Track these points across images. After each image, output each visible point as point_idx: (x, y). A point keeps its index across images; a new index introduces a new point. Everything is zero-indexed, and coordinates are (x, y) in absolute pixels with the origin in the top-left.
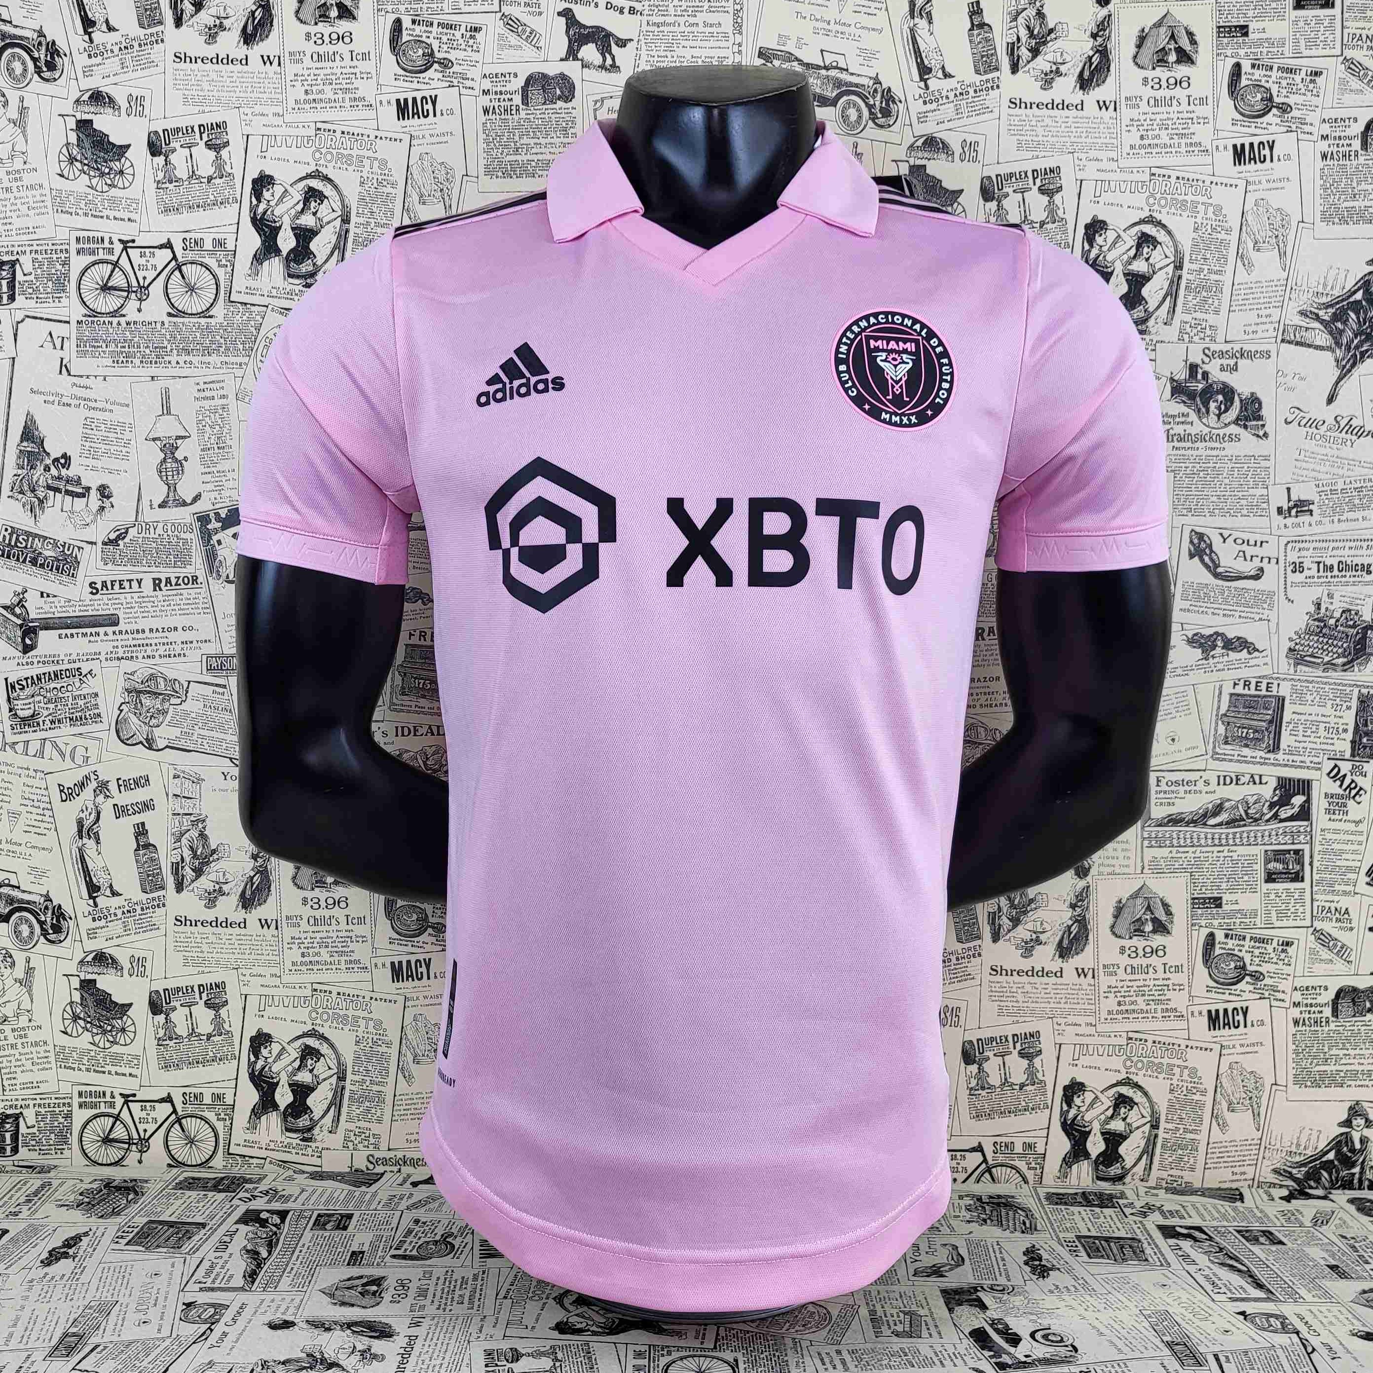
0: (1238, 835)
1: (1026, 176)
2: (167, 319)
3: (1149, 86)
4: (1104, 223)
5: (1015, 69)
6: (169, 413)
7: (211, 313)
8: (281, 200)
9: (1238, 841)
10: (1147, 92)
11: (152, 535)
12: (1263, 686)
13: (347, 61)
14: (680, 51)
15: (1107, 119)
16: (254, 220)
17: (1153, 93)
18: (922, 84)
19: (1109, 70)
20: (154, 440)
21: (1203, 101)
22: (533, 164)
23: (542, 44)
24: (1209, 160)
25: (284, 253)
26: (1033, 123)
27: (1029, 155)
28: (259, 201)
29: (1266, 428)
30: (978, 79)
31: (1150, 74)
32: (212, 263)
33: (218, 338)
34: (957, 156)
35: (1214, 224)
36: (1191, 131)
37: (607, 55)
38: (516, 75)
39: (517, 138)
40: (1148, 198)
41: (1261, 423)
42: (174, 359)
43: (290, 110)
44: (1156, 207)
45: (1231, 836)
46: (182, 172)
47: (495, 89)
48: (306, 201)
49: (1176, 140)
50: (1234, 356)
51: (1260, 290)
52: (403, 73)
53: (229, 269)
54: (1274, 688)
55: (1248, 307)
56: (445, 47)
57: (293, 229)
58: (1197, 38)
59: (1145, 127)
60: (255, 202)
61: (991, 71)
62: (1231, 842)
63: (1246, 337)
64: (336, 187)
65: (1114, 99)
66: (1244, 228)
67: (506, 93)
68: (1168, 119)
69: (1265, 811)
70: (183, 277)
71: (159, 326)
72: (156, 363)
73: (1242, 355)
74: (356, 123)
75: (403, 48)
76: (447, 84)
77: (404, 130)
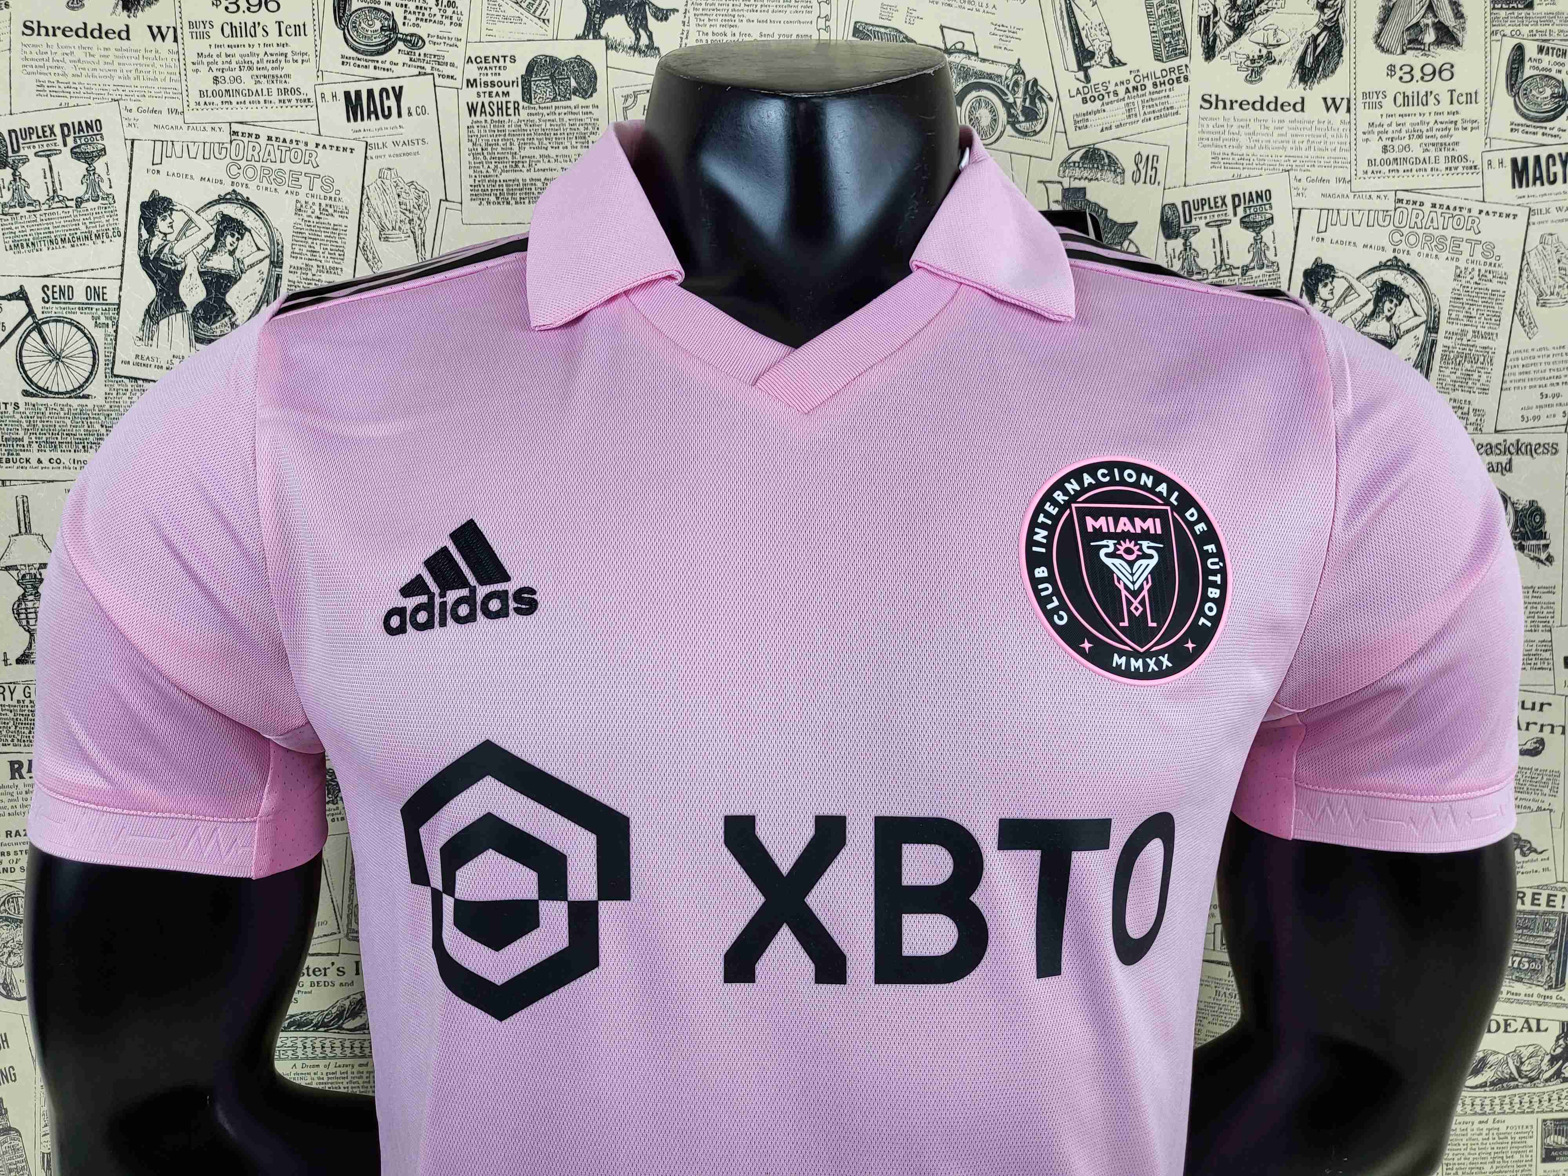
0: (1507, 1100)
1: (1224, 203)
2: (22, 400)
3: (1397, 76)
4: (1330, 268)
5: (1210, 52)
6: (28, 531)
7: (86, 392)
8: (183, 233)
9: (1507, 1108)
10: (1393, 86)
11: (8, 701)
12: (1543, 900)
13: (273, 37)
14: (744, 27)
15: (1337, 124)
16: (145, 262)
17: (1403, 87)
18: (1081, 75)
19: (1340, 56)
20: (7, 569)
21: (1471, 98)
22: (539, 184)
23: (549, 15)
24: (1476, 179)
25: (190, 308)
26: (1235, 129)
27: (1229, 173)
28: (151, 233)
29: (1550, 550)
30: (1159, 66)
31: (1398, 60)
32: (86, 320)
33: (97, 427)
34: (1128, 175)
35: (1483, 269)
36: (1453, 140)
37: (642, 32)
38: (513, 59)
39: (516, 148)
40: (1392, 233)
41: (1543, 542)
42: (34, 455)
43: (193, 105)
44: (1402, 246)
45: (1497, 1101)
46: (38, 191)
47: (484, 79)
48: (219, 235)
49: (1432, 153)
50: (1507, 451)
51: (1546, 360)
52: (354, 54)
53: (111, 330)
54: (1558, 901)
55: (1527, 384)
56: (412, 18)
57: (201, 274)
58: (1465, 10)
59: (1390, 135)
60: (145, 235)
61: (1176, 57)
62: (1497, 1109)
63: (1524, 425)
64: (261, 215)
65: (1347, 96)
66: (1525, 274)
67: (501, 84)
68: (1422, 123)
69: (1544, 1068)
70: (44, 341)
71: (10, 408)
72: (8, 461)
73: (1518, 450)
74: (288, 125)
75: (353, 18)
76: (416, 71)
77: (356, 135)
